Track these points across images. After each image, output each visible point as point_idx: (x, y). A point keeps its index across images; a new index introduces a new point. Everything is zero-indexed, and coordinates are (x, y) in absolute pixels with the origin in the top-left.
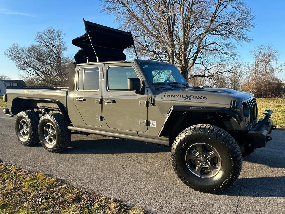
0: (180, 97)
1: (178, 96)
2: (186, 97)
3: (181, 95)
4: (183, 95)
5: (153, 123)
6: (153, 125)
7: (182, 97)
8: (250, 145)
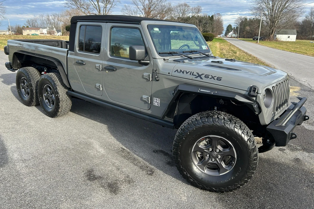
0: (190, 74)
1: (188, 72)
2: (197, 75)
3: (191, 72)
4: (193, 72)
5: (157, 101)
6: (156, 103)
7: (193, 75)
8: (268, 141)
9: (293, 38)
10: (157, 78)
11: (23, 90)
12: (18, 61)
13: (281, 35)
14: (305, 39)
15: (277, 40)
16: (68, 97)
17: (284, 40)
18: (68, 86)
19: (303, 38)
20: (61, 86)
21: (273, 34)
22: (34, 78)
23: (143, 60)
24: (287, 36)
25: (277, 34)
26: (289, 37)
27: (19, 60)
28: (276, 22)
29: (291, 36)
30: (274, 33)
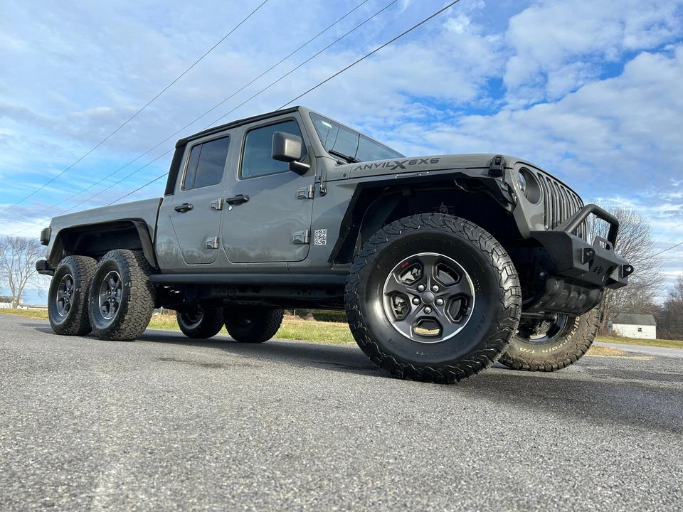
0: (383, 167)
1: (379, 165)
2: (395, 165)
3: (385, 163)
4: (389, 163)
5: (322, 236)
6: (320, 240)
7: (388, 166)
9: (650, 331)
10: (323, 189)
11: (61, 302)
12: (63, 252)
13: (623, 325)
14: (677, 340)
15: (614, 335)
16: (148, 292)
17: (631, 336)
18: (153, 265)
19: (672, 336)
20: (139, 268)
21: (604, 321)
22: (88, 271)
23: (298, 160)
24: (635, 327)
25: (614, 323)
26: (640, 330)
27: (65, 250)
28: (607, 296)
29: (644, 327)
30: (607, 319)
